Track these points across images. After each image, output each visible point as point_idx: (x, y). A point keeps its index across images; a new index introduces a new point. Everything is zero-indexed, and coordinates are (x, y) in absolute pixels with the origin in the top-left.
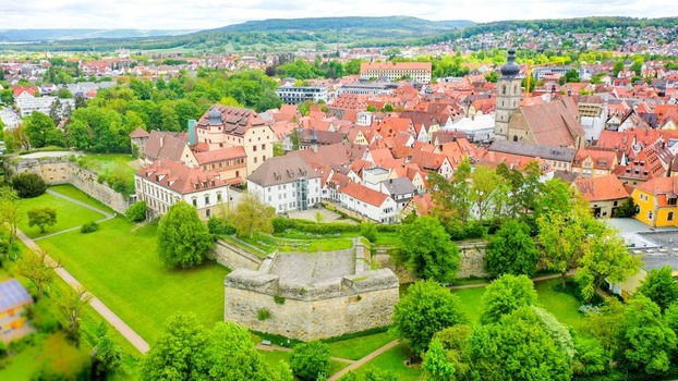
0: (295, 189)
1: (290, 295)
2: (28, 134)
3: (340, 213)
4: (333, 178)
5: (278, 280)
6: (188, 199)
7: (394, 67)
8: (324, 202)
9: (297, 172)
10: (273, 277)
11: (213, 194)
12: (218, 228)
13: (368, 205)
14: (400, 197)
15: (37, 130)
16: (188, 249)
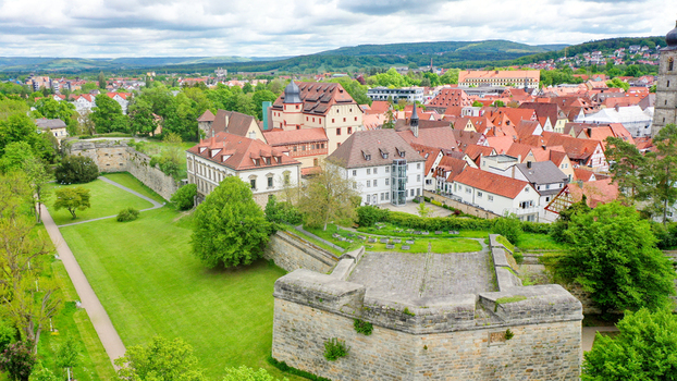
0: (389, 175)
1: (383, 320)
2: (94, 121)
3: (451, 209)
4: (442, 163)
5: (362, 293)
6: (245, 177)
7: (497, 76)
8: (429, 196)
9: (392, 152)
10: (353, 286)
11: (278, 173)
12: (279, 214)
13: (495, 197)
14: (543, 188)
15: (103, 115)
16: (232, 241)
